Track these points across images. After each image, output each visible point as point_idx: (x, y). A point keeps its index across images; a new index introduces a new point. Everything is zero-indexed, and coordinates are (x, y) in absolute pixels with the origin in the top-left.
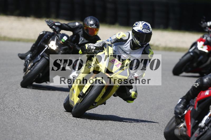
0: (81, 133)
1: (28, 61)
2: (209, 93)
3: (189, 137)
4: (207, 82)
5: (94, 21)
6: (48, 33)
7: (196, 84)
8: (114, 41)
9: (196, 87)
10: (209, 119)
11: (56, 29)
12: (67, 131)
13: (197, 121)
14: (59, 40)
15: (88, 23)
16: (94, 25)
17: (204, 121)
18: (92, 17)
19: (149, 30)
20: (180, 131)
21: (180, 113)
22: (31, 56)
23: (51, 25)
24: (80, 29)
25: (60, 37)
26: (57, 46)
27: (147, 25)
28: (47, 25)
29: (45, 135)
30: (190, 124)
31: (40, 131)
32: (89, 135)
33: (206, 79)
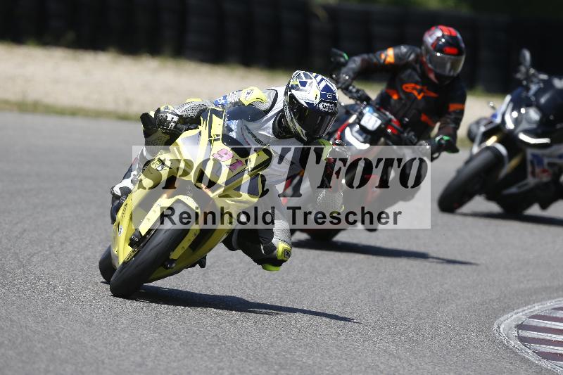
19: (335, 104)
29: (133, 367)
31: (121, 356)
32: (251, 368)
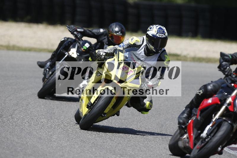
0: (100, 154)
1: (48, 70)
2: (212, 101)
3: (191, 149)
4: (211, 89)
5: (119, 28)
6: (69, 40)
7: (199, 91)
8: (127, 46)
9: (200, 94)
10: (211, 129)
11: (78, 35)
12: (84, 152)
13: (199, 132)
14: (80, 47)
15: (113, 30)
16: (120, 32)
17: (206, 132)
18: (117, 23)
19: (164, 34)
20: (183, 143)
21: (184, 123)
22: (50, 64)
23: (73, 31)
24: (105, 36)
25: (81, 44)
26: (78, 54)
27: (162, 29)
28: (68, 31)
30: (192, 135)
33: (210, 86)
